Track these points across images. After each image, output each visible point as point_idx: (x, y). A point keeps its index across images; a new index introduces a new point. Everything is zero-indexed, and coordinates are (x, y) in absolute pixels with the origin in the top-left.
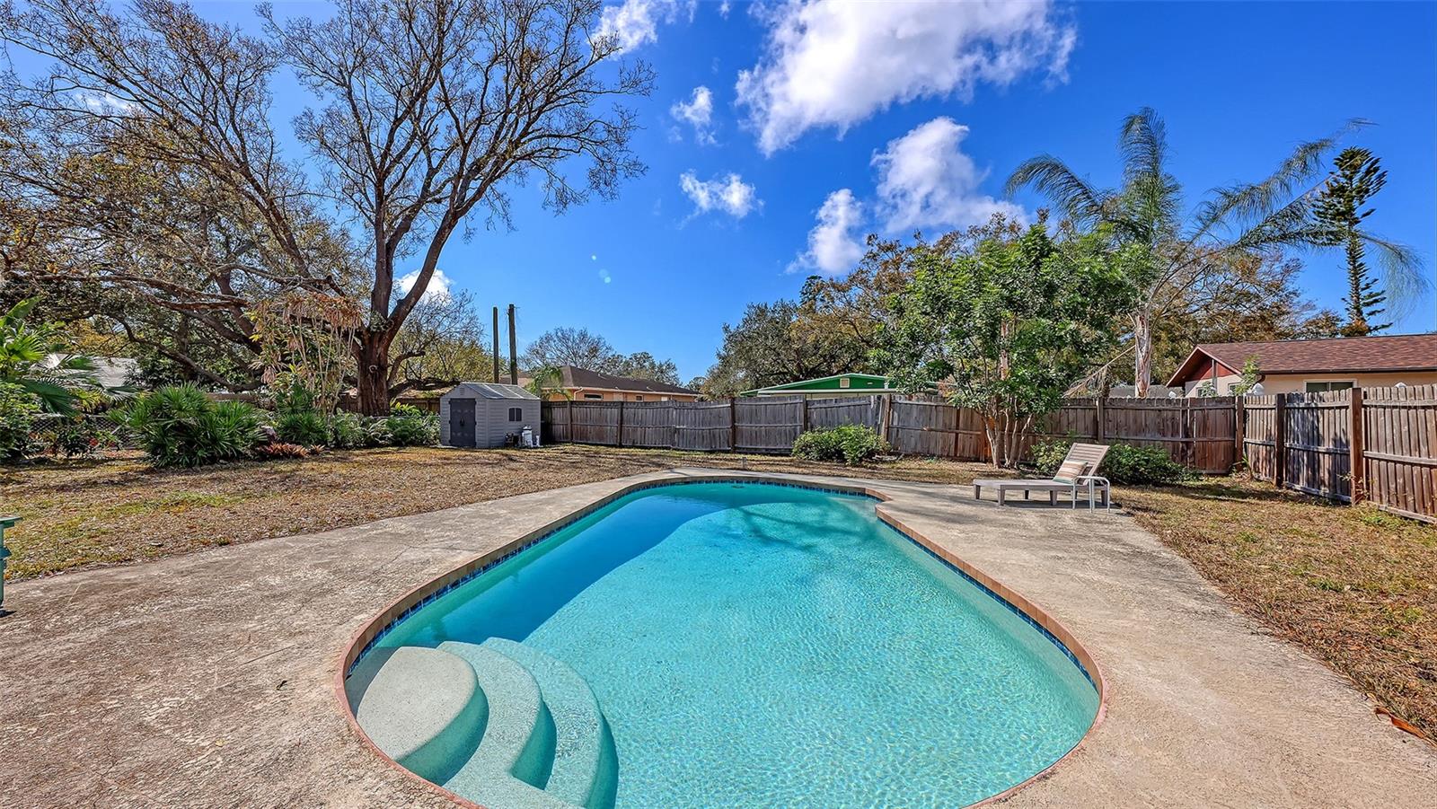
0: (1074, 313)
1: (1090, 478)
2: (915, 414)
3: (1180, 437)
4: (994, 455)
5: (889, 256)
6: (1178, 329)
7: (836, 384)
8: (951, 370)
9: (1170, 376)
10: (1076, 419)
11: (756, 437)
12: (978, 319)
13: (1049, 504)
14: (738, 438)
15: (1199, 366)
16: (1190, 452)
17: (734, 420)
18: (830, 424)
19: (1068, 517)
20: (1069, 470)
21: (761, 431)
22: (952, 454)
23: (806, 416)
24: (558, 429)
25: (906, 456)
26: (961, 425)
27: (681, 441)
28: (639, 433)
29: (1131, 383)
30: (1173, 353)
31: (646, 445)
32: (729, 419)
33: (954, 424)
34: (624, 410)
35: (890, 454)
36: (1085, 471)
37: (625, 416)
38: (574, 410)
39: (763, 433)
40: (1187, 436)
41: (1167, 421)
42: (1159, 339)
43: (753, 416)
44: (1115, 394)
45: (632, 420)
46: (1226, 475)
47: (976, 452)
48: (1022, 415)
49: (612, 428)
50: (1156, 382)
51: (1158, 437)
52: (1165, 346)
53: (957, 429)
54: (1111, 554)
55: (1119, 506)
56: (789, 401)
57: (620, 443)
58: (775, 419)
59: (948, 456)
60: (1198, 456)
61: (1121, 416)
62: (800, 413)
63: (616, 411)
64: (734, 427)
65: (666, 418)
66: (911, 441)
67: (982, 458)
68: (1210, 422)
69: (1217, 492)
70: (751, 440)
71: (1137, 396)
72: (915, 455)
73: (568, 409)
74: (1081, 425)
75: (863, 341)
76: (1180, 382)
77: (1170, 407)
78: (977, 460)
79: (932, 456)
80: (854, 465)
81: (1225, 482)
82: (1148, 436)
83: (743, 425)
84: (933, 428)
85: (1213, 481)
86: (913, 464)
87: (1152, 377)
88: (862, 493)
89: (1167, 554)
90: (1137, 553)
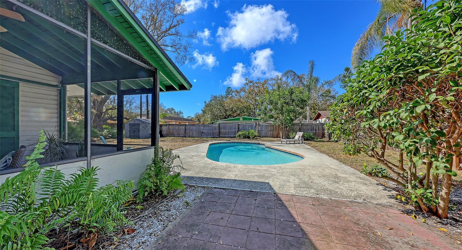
0: (298, 106)
1: (300, 138)
2: (264, 127)
3: (315, 131)
4: (281, 136)
5: (251, 84)
6: (316, 107)
7: (239, 119)
8: (273, 117)
9: (314, 118)
10: (296, 128)
11: (225, 133)
12: (279, 106)
13: (294, 143)
14: (220, 134)
15: (319, 116)
16: (316, 134)
17: (219, 129)
18: (244, 130)
19: (297, 145)
20: (297, 137)
21: (226, 132)
22: (272, 136)
23: (238, 128)
24: (164, 133)
25: (262, 137)
26: (274, 130)
27: (204, 135)
28: (191, 133)
29: (306, 119)
30: (314, 112)
31: (193, 136)
32: (218, 129)
33: (272, 129)
34: (186, 127)
35: (259, 137)
36: (300, 137)
37: (187, 128)
38: (170, 127)
39: (227, 132)
40: (316, 131)
41: (312, 128)
42: (311, 109)
43: (225, 128)
44: (303, 122)
45: (189, 129)
46: (322, 139)
47: (277, 136)
48: (287, 127)
49: (182, 132)
50: (311, 119)
51: (311, 131)
52: (313, 111)
53: (273, 130)
54: (304, 148)
55: (305, 143)
56: (234, 124)
57: (185, 136)
58: (230, 128)
59: (271, 137)
60: (318, 135)
61: (304, 127)
62: (237, 127)
63: (184, 127)
64: (219, 131)
65: (199, 129)
66: (263, 134)
67: (278, 137)
68: (319, 128)
69: (320, 141)
70: (224, 134)
71: (307, 123)
72: (264, 137)
73: (168, 127)
74: (297, 129)
75: (244, 107)
76: (315, 120)
77: (313, 125)
78: (277, 137)
79: (268, 137)
80: (252, 139)
81: (322, 140)
82: (309, 131)
83: (222, 130)
84: (268, 130)
85: (320, 140)
86: (264, 139)
87: (310, 118)
88: (259, 144)
89: (311, 148)
90: (308, 148)
